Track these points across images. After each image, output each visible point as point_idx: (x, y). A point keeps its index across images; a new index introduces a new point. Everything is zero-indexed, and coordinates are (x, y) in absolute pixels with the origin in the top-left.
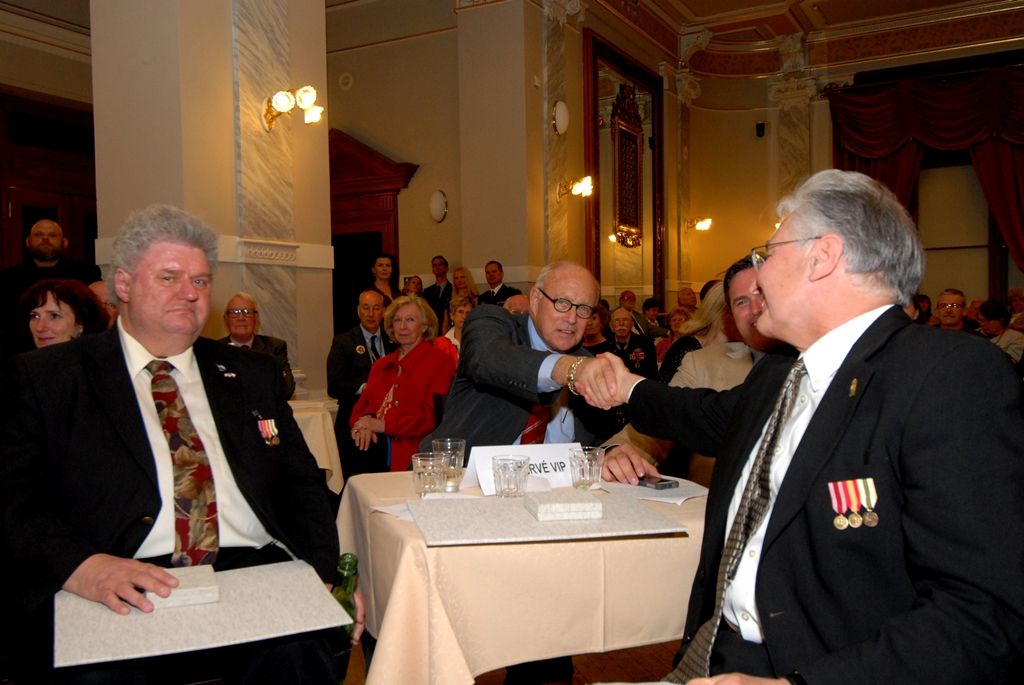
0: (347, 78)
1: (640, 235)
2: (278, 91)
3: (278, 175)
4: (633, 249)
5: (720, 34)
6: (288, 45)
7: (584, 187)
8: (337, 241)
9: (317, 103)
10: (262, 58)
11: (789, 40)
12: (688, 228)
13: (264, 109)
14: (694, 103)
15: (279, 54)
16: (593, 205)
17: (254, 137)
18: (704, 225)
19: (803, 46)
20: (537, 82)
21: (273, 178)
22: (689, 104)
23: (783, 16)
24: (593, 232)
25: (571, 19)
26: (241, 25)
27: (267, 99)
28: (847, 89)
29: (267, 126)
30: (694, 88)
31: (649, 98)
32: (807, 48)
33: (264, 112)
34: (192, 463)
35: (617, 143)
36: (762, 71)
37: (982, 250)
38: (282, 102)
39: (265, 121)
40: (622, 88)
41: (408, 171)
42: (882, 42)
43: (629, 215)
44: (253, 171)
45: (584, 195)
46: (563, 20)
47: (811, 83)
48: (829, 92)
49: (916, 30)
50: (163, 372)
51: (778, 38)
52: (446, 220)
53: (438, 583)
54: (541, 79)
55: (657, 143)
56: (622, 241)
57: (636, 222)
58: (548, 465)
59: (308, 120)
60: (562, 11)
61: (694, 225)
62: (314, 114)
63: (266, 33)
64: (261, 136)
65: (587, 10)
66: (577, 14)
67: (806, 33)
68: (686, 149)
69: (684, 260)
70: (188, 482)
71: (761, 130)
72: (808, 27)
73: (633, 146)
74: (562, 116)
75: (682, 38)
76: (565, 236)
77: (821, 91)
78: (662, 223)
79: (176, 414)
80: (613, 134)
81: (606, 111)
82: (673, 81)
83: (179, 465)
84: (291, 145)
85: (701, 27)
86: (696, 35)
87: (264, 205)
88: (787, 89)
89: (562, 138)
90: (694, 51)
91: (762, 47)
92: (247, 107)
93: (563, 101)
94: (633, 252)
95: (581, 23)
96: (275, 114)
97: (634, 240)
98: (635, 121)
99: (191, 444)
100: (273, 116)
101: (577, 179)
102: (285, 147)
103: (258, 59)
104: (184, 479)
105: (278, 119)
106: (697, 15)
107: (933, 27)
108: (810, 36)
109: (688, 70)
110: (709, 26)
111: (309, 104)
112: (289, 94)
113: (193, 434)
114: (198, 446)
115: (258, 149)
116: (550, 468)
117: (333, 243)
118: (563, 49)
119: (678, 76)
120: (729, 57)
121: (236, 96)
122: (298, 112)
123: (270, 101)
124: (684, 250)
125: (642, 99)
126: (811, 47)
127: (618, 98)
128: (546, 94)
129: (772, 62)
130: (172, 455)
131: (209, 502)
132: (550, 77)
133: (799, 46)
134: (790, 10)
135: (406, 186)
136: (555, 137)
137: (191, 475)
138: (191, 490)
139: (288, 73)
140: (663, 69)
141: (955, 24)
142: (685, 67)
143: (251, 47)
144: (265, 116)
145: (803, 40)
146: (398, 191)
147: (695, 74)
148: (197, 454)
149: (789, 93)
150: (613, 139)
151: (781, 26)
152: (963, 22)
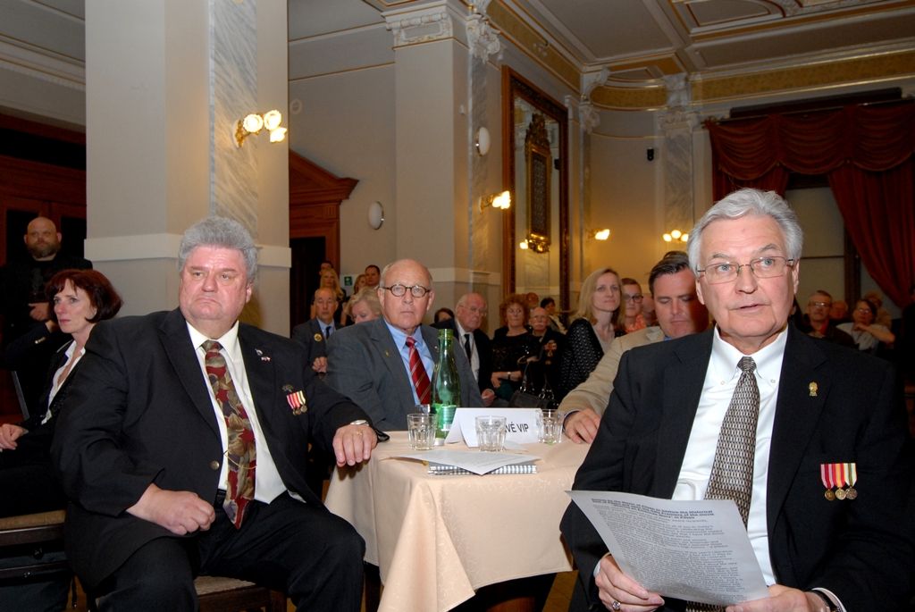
0: (297, 103)
1: (548, 243)
2: (248, 114)
3: (246, 186)
4: (543, 255)
5: (617, 72)
6: (256, 75)
7: (503, 201)
8: (294, 243)
9: (281, 125)
10: (234, 86)
11: (675, 78)
12: (589, 237)
13: (235, 128)
14: (595, 130)
15: (248, 83)
16: (509, 216)
17: (226, 154)
18: (603, 235)
19: (686, 84)
20: (463, 110)
21: (241, 188)
22: (590, 131)
23: (670, 59)
24: (510, 239)
25: (492, 57)
26: (217, 58)
27: (237, 121)
28: (724, 122)
29: (237, 144)
30: (594, 118)
31: (556, 126)
32: (690, 86)
33: (235, 132)
34: (240, 428)
35: (530, 165)
36: (652, 105)
37: (838, 259)
38: (252, 123)
39: (235, 139)
40: (534, 117)
41: (349, 185)
42: (753, 83)
43: (539, 226)
44: (225, 182)
45: (502, 208)
46: (485, 58)
47: (693, 116)
48: (709, 124)
49: (780, 73)
50: (215, 351)
51: (665, 77)
52: (383, 228)
53: (443, 514)
54: (467, 109)
55: (562, 164)
56: (533, 247)
57: (545, 231)
58: (515, 426)
59: (272, 140)
60: (485, 51)
61: (594, 235)
62: (278, 134)
63: (238, 64)
64: (232, 152)
65: (506, 50)
66: (497, 53)
67: (689, 74)
68: (587, 171)
69: (585, 265)
70: (238, 442)
71: (651, 154)
72: (691, 68)
73: (543, 166)
74: (484, 140)
75: (585, 75)
76: (486, 242)
77: (702, 123)
78: (567, 233)
79: (225, 387)
80: (527, 156)
81: (520, 136)
82: (576, 112)
83: (232, 428)
84: (256, 160)
85: (600, 67)
86: (597, 73)
87: (233, 212)
88: (673, 120)
89: (484, 158)
90: (594, 87)
91: (652, 84)
92: (220, 127)
93: (485, 126)
94: (541, 258)
95: (501, 61)
96: (244, 133)
97: (543, 247)
98: (545, 145)
99: (238, 412)
100: (242, 135)
101: (497, 194)
102: (252, 162)
103: (231, 87)
104: (235, 439)
105: (247, 138)
106: (598, 57)
107: (795, 71)
108: (692, 76)
109: (589, 103)
110: (607, 65)
111: (274, 126)
112: (259, 117)
113: (238, 405)
114: (243, 415)
115: (230, 163)
116: (516, 429)
117: (291, 246)
118: (485, 83)
119: (580, 108)
120: (624, 92)
121: (212, 118)
122: (265, 132)
123: (240, 123)
124: (586, 256)
125: (551, 126)
126: (694, 85)
127: (530, 126)
128: (470, 120)
129: (660, 97)
130: (226, 420)
131: (251, 460)
132: (475, 106)
133: (682, 84)
134: (676, 54)
135: (347, 198)
136: (479, 157)
137: (240, 436)
138: (240, 448)
139: (256, 100)
140: (567, 101)
141: (814, 68)
142: (587, 100)
143: (226, 77)
144: (236, 135)
145: (686, 80)
146: (340, 202)
147: (595, 106)
148: (243, 421)
149: (674, 124)
150: (527, 160)
151: (668, 67)
152: (821, 67)
